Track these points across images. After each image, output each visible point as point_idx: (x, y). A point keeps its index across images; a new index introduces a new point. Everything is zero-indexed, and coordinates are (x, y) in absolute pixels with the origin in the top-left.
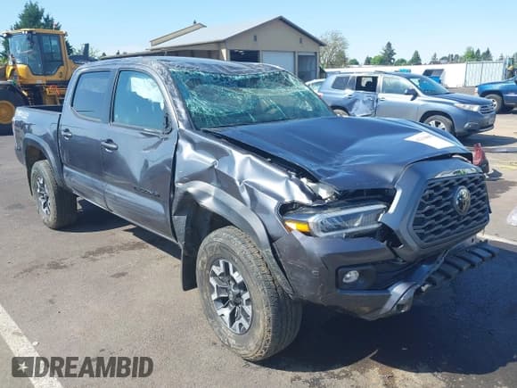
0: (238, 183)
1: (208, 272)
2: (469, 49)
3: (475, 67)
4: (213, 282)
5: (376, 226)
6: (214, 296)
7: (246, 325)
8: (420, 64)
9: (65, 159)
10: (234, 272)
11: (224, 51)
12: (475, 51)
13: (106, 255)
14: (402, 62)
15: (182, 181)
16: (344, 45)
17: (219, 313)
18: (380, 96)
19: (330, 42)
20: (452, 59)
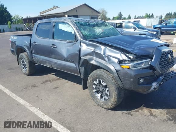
0: (103, 55)
1: (92, 83)
2: (146, 14)
3: (150, 20)
4: (94, 86)
5: (148, 66)
6: (95, 90)
7: (107, 98)
8: (131, 19)
9: (33, 52)
10: (102, 82)
11: (66, 16)
12: (148, 14)
13: (49, 82)
14: (125, 18)
15: (84, 56)
16: (106, 13)
17: (96, 95)
18: (124, 29)
19: (101, 12)
20: (142, 17)
